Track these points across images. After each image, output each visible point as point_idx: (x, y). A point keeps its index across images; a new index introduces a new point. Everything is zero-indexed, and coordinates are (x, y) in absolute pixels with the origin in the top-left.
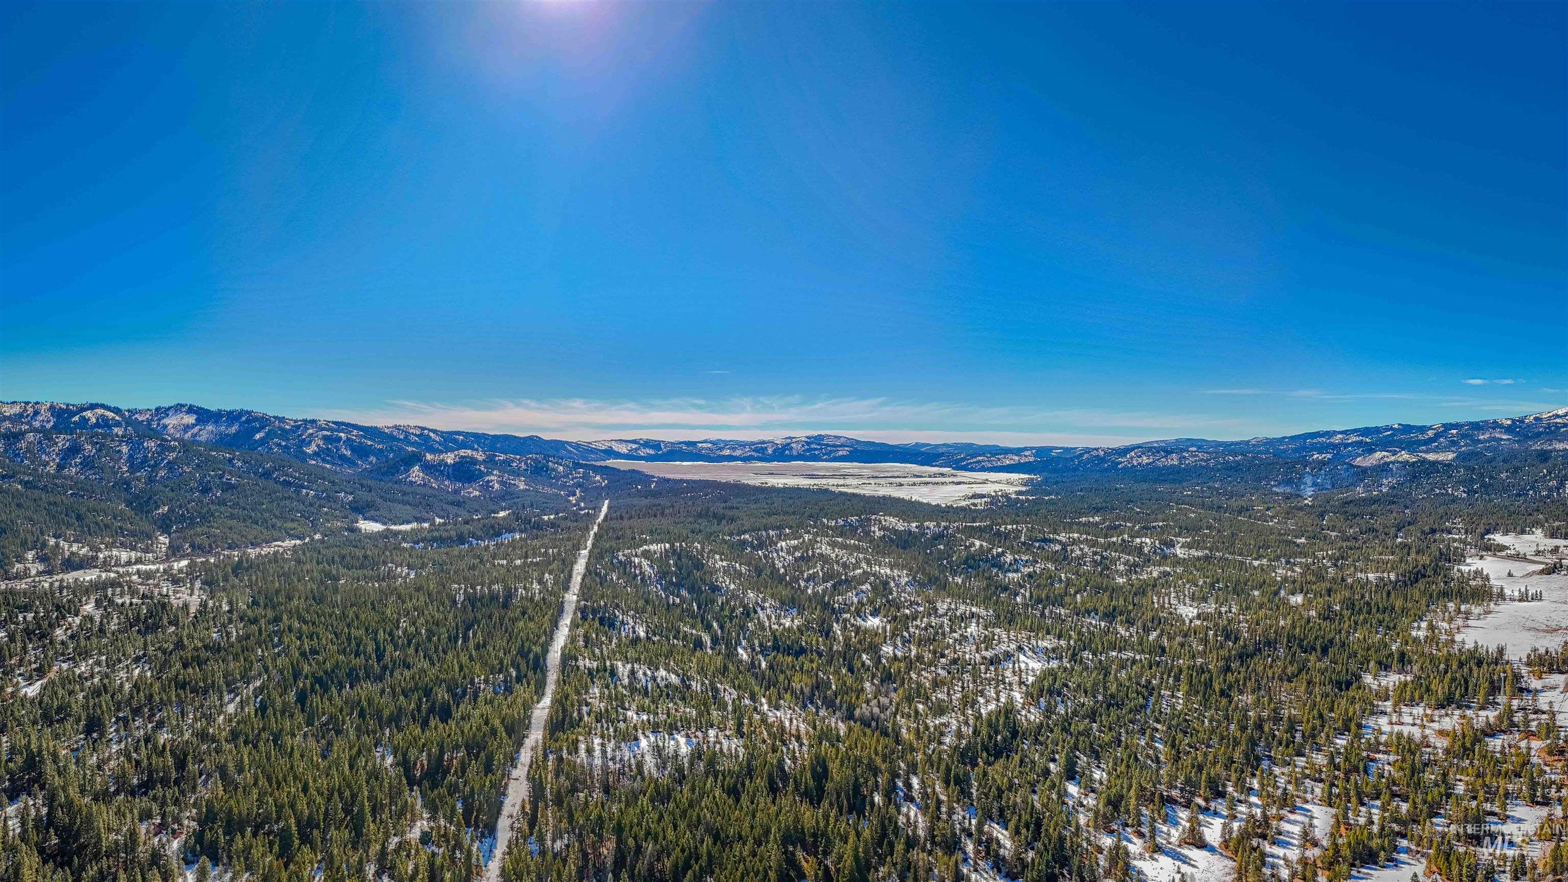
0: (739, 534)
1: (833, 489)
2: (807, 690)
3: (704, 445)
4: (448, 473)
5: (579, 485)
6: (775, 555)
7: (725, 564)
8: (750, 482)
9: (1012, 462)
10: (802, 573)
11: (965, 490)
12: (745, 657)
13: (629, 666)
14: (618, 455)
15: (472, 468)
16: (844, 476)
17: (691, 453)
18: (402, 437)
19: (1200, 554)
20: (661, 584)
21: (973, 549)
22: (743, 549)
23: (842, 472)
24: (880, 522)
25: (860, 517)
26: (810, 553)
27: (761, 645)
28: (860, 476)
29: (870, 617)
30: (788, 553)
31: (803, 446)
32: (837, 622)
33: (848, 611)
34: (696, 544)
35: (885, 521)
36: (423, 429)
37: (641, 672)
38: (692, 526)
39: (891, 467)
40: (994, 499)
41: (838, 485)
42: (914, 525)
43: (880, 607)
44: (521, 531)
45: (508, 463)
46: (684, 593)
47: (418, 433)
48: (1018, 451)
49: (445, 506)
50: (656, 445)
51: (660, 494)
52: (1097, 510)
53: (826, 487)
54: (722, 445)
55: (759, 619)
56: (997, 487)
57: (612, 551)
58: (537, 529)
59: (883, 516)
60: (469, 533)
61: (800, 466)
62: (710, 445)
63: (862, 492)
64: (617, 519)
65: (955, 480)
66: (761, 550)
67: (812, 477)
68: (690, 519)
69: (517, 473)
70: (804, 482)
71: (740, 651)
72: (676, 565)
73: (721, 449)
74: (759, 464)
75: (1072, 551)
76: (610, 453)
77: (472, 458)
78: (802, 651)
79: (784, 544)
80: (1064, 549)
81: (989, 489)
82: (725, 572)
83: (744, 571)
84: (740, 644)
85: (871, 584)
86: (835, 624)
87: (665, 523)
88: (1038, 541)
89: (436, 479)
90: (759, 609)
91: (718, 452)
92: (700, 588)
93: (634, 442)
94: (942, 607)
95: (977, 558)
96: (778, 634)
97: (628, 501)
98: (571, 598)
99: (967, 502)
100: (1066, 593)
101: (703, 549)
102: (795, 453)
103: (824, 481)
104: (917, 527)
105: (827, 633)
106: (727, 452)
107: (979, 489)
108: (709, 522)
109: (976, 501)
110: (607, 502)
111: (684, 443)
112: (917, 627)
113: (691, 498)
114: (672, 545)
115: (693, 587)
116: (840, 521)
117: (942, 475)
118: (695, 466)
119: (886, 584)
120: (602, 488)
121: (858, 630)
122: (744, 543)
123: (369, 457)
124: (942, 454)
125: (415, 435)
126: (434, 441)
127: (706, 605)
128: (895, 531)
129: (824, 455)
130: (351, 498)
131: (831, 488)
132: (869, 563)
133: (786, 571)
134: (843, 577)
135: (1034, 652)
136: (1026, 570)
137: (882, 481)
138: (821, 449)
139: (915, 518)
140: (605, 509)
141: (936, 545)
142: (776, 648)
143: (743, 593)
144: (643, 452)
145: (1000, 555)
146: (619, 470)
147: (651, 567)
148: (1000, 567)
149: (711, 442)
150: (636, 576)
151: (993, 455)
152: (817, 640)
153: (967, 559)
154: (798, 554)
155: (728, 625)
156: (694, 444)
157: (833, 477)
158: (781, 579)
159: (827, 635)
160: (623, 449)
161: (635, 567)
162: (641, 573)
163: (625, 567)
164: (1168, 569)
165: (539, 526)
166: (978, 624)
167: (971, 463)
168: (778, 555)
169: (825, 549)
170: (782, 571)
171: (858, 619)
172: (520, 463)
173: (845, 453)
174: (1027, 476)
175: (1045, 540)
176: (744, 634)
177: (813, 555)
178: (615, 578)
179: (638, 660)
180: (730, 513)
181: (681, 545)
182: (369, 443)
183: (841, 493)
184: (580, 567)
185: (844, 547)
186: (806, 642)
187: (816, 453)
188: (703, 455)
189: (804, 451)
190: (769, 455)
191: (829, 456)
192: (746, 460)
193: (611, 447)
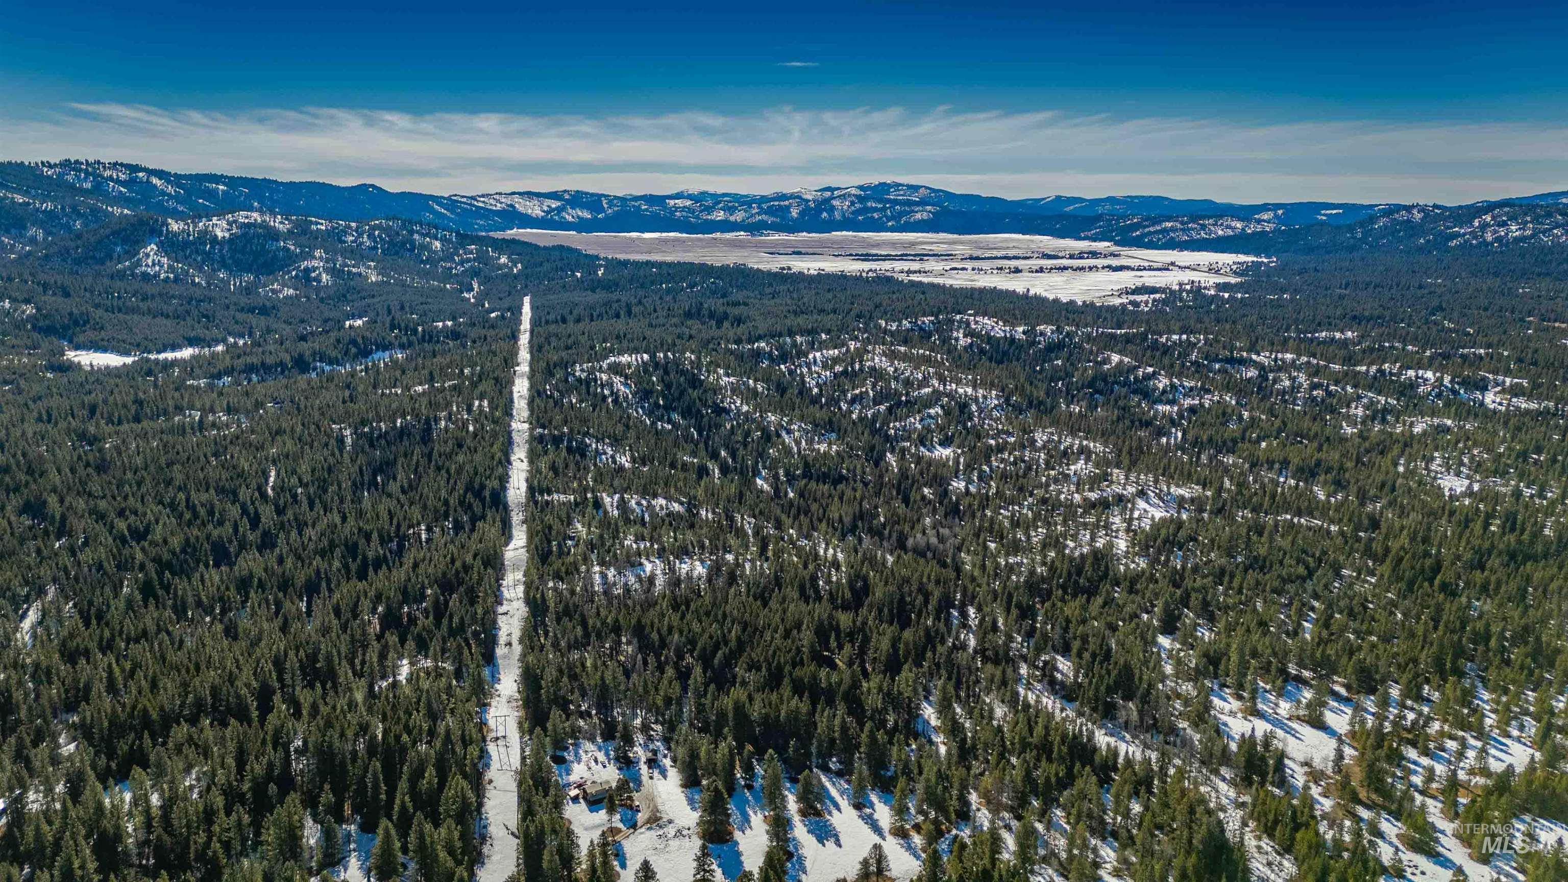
0: (751, 341)
1: (902, 277)
2: (847, 520)
3: (680, 203)
4: (222, 257)
5: (476, 273)
6: (805, 370)
7: (732, 379)
8: (761, 267)
9: (1230, 232)
10: (844, 392)
11: (1128, 279)
12: (766, 487)
13: (617, 497)
14: (527, 221)
15: (271, 246)
16: (921, 257)
17: (655, 216)
18: (88, 185)
19: (1533, 406)
20: (643, 408)
21: (1106, 367)
22: (757, 363)
23: (919, 250)
24: (968, 324)
25: (937, 317)
26: (857, 366)
27: (787, 474)
28: (949, 256)
29: (938, 447)
30: (825, 366)
31: (853, 203)
32: (892, 452)
33: (908, 439)
34: (688, 354)
35: (976, 323)
36: (134, 169)
37: (633, 502)
38: (678, 331)
39: (1006, 240)
40: (1172, 295)
41: (909, 272)
42: (1020, 329)
43: (953, 435)
44: (402, 347)
45: (336, 236)
46: (676, 417)
47: (123, 177)
48: (1246, 213)
49: (239, 316)
50: (591, 201)
51: (617, 285)
52: (1356, 320)
53: (888, 274)
54: (710, 203)
55: (783, 443)
56: (1187, 276)
57: (565, 365)
58: (430, 341)
59: (975, 315)
60: (314, 354)
61: (845, 240)
62: (689, 203)
63: (948, 282)
64: (557, 322)
65: (1115, 262)
66: (785, 363)
67: (866, 257)
68: (674, 320)
69: (358, 254)
70: (853, 267)
71: (759, 482)
72: (662, 380)
73: (709, 210)
74: (776, 237)
75: (1275, 381)
76: (512, 217)
77: (264, 225)
78: (841, 479)
79: (818, 355)
80: (1263, 377)
81: (1171, 279)
82: (733, 391)
83: (760, 389)
84: (759, 473)
85: (942, 407)
86: (888, 454)
87: (636, 326)
88: (1219, 361)
89: (200, 269)
90: (784, 434)
91: (704, 215)
92: (699, 411)
93: (554, 196)
94: (1040, 438)
95: (1110, 380)
96: (810, 459)
97: (566, 296)
98: (520, 427)
99: (1124, 300)
100: (1243, 439)
101: (699, 358)
102: (837, 215)
103: (887, 265)
104: (1024, 333)
105: (878, 461)
106: (720, 215)
107: (1151, 279)
108: (703, 323)
109: (1138, 298)
110: (527, 300)
111: (643, 198)
112: (1002, 460)
113: (668, 291)
114: (653, 356)
115: (689, 409)
116: (906, 324)
117: (1094, 254)
118: (665, 241)
119: (963, 407)
120: (516, 277)
121: (919, 460)
122: (757, 355)
123: (24, 228)
124: (1099, 217)
125: (118, 181)
126: (163, 193)
127: (710, 430)
128: (989, 339)
129: (889, 219)
130: (30, 310)
131: (895, 275)
132: (942, 380)
133: (821, 390)
134: (904, 398)
135: (1161, 499)
136: (1188, 402)
137: (985, 265)
138: (885, 208)
139: (1024, 318)
140: (527, 310)
141: (1051, 360)
142: (807, 475)
143: (761, 416)
144: (570, 215)
145: (1147, 377)
146: (537, 247)
147: (626, 385)
148: (1146, 394)
149: (690, 197)
150: (604, 398)
151: (1194, 218)
152: (863, 467)
153: (1094, 379)
154: (838, 368)
155: (741, 452)
156: (659, 200)
157: (902, 257)
158: (815, 401)
159: (877, 464)
160: (535, 209)
161: (602, 386)
162: (612, 393)
163: (586, 385)
164: (1449, 422)
165: (430, 337)
166: (1087, 460)
167: (1150, 233)
168: (810, 369)
169: (879, 361)
170: (816, 390)
171: (922, 449)
172: (360, 235)
173: (925, 216)
174: (1250, 259)
175: (1231, 361)
176: (764, 463)
177: (861, 370)
178: (574, 401)
179: (627, 489)
180: (736, 311)
181: (666, 356)
182: (20, 199)
183: (912, 284)
184: (521, 387)
185: (905, 358)
186: (848, 470)
187: (876, 215)
188: (679, 220)
189: (853, 213)
190: (792, 219)
191: (898, 222)
192: (754, 228)
193: (512, 206)
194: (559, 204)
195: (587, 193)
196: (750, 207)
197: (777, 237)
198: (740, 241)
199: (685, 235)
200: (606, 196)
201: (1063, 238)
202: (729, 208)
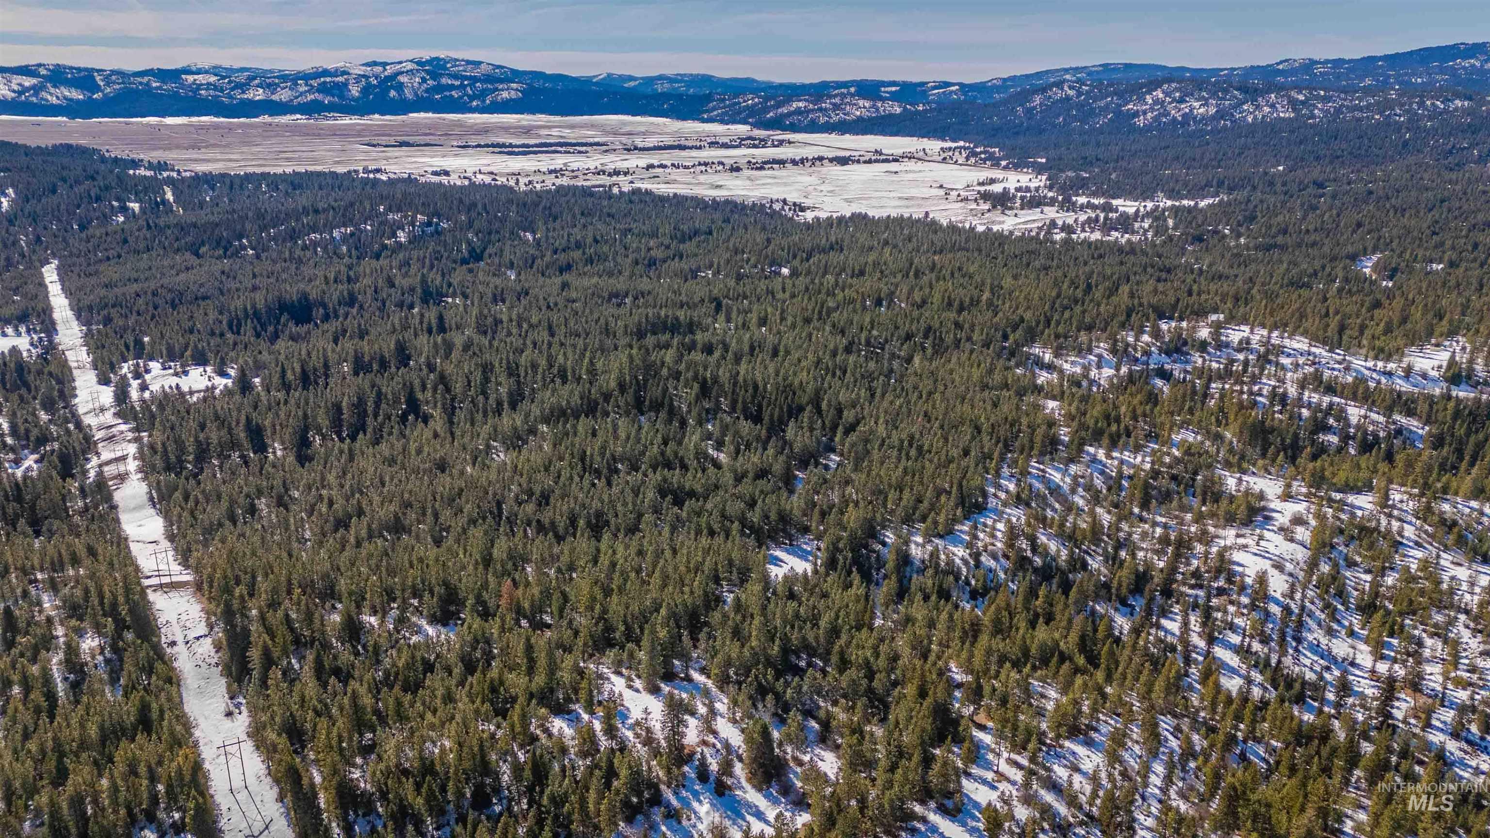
3: (201, 78)
9: (865, 113)
17: (173, 96)
23: (548, 136)
31: (424, 80)
50: (83, 79)
54: (240, 78)
62: (213, 79)
73: (243, 87)
91: (238, 95)
93: (24, 71)
102: (408, 94)
106: (259, 95)
110: (50, 274)
111: (150, 73)
129: (472, 98)
138: (459, 86)
144: (53, 96)
149: (213, 72)
156: (174, 75)
167: (787, 114)
173: (513, 95)
187: (455, 94)
188: (205, 100)
189: (427, 91)
190: (354, 99)
191: (484, 101)
192: (311, 109)
194: (34, 81)
195: (71, 68)
196: (297, 84)
197: (347, 121)
198: (299, 125)
199: (222, 119)
200: (98, 71)
201: (684, 119)
202: (269, 86)
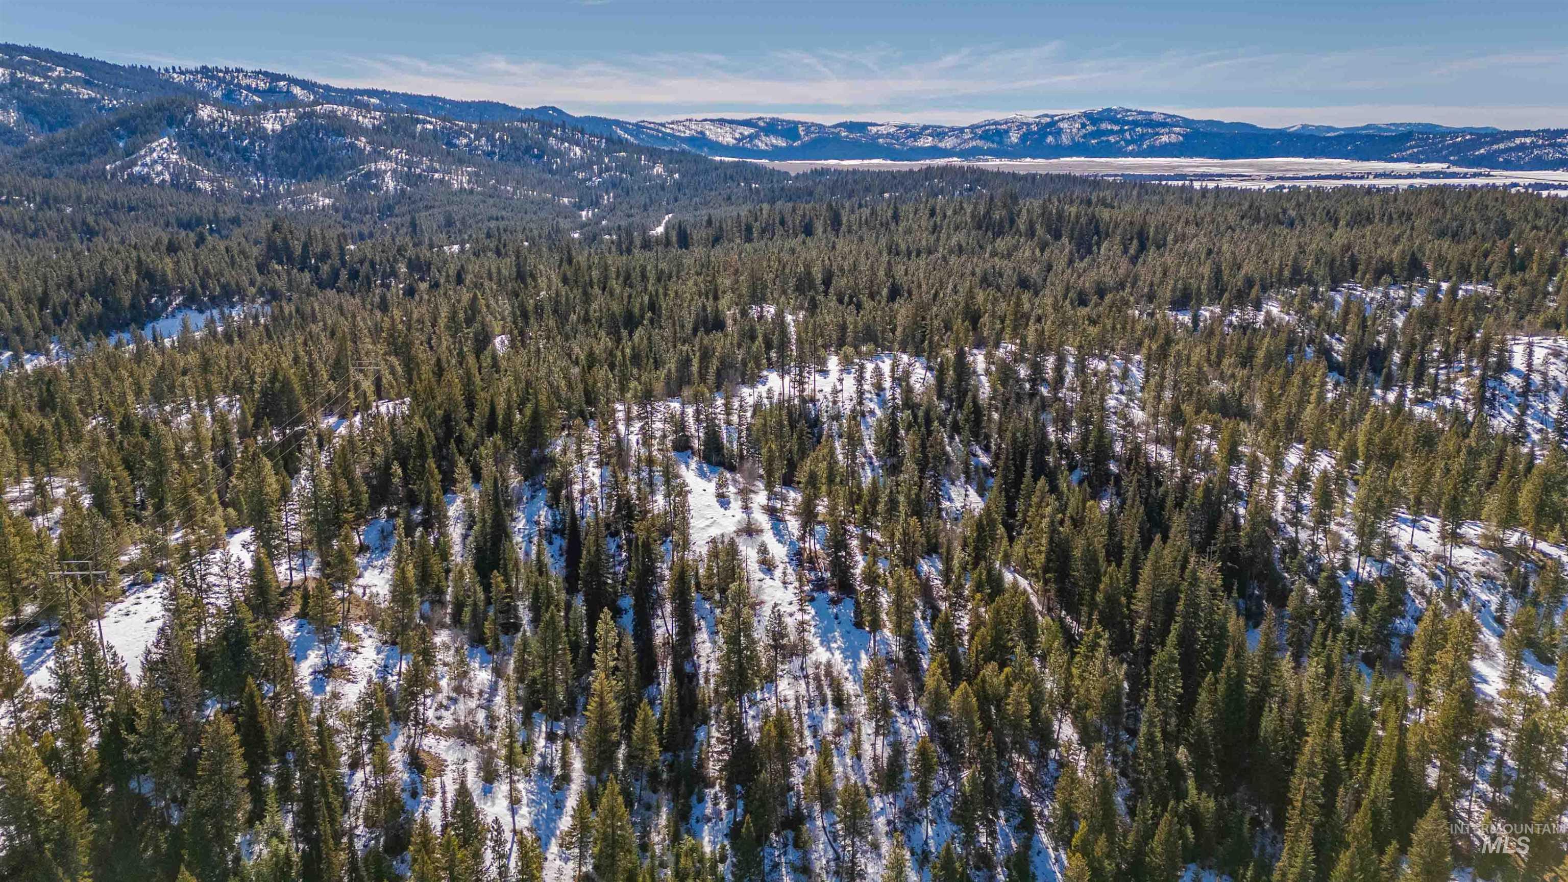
3: (883, 130)
14: (718, 148)
15: (333, 142)
17: (855, 143)
31: (1084, 126)
36: (277, 78)
47: (262, 85)
50: (789, 130)
62: (892, 131)
69: (457, 158)
73: (916, 136)
74: (994, 162)
76: (701, 144)
91: (910, 142)
102: (1065, 140)
106: (927, 142)
111: (844, 125)
125: (256, 91)
129: (1128, 143)
138: (1122, 131)
144: (763, 143)
149: (895, 124)
156: (862, 127)
160: (726, 137)
173: (1173, 138)
187: (1112, 139)
188: (881, 146)
189: (1084, 136)
190: (1012, 144)
191: (1140, 145)
192: (968, 155)
193: (702, 133)
194: (752, 131)
195: (783, 121)
196: (963, 133)
199: (889, 162)
200: (802, 124)
202: (938, 135)
